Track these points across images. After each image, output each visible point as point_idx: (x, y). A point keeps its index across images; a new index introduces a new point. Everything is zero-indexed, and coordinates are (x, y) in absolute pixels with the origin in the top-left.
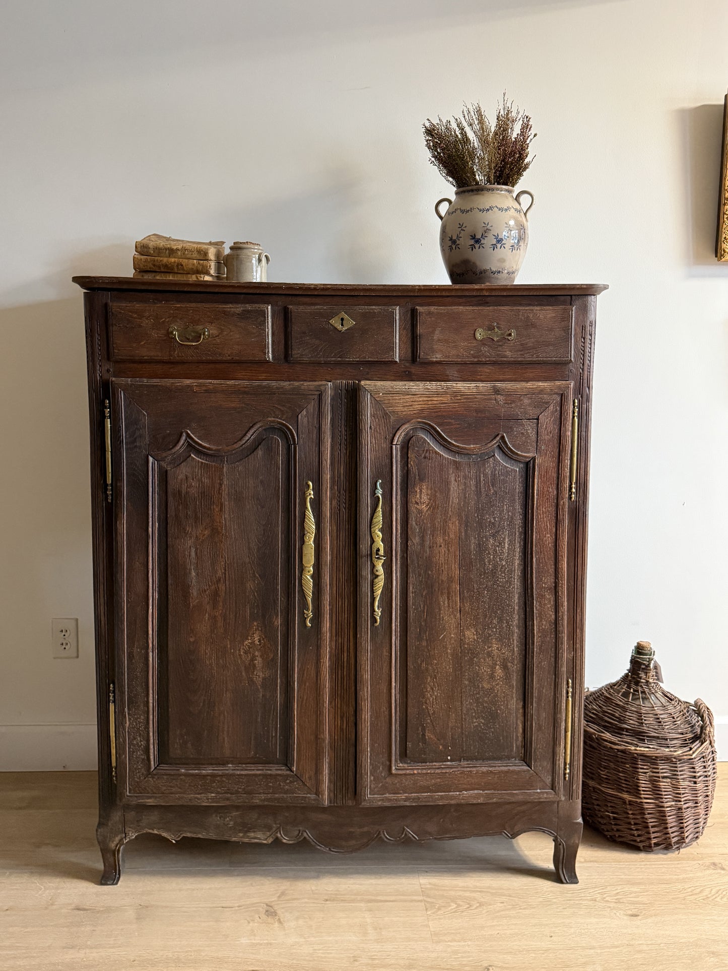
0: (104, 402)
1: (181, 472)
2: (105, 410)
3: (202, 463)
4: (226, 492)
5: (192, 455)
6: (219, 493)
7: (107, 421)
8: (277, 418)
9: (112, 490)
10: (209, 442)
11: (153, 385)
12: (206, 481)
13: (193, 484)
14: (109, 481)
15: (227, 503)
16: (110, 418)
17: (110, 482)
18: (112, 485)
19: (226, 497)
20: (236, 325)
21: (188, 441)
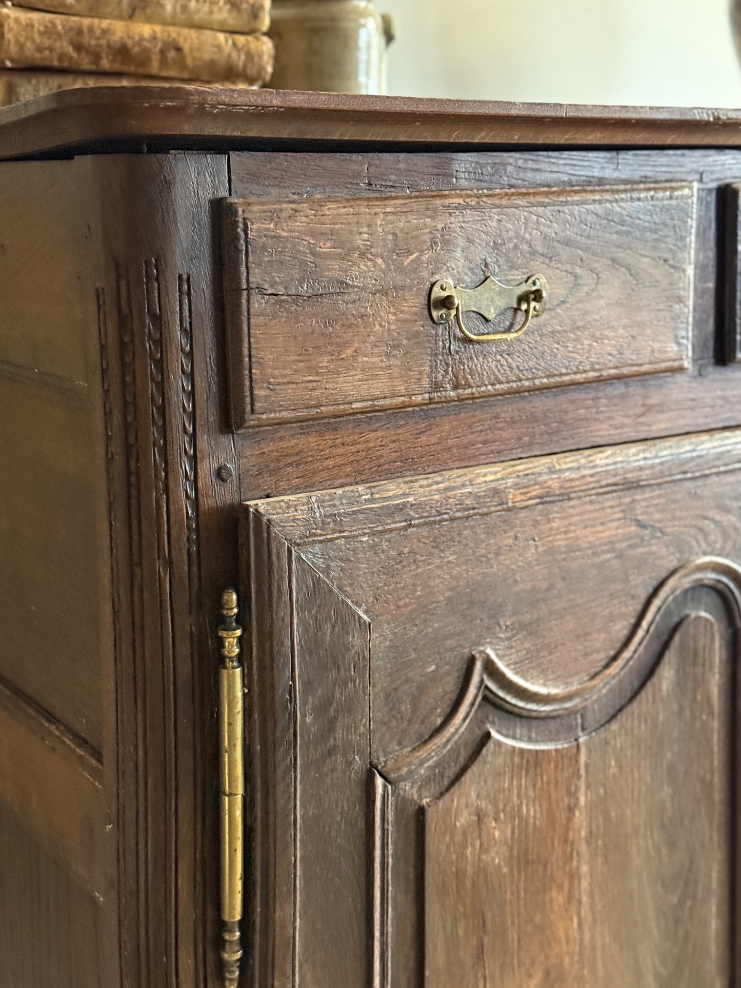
0: (219, 604)
1: (463, 800)
2: (223, 634)
3: (522, 751)
4: (583, 833)
5: (494, 734)
6: (566, 841)
7: (231, 678)
8: (712, 553)
9: (246, 943)
10: (544, 674)
11: (388, 507)
12: (530, 811)
13: (497, 834)
14: (234, 910)
15: (585, 868)
16: (241, 663)
17: (238, 917)
18: (245, 925)
19: (583, 848)
20: (614, 260)
21: (487, 687)
